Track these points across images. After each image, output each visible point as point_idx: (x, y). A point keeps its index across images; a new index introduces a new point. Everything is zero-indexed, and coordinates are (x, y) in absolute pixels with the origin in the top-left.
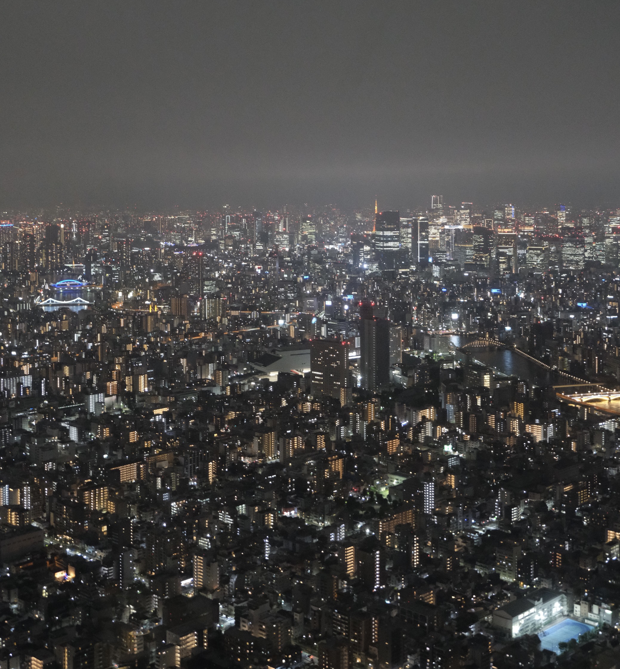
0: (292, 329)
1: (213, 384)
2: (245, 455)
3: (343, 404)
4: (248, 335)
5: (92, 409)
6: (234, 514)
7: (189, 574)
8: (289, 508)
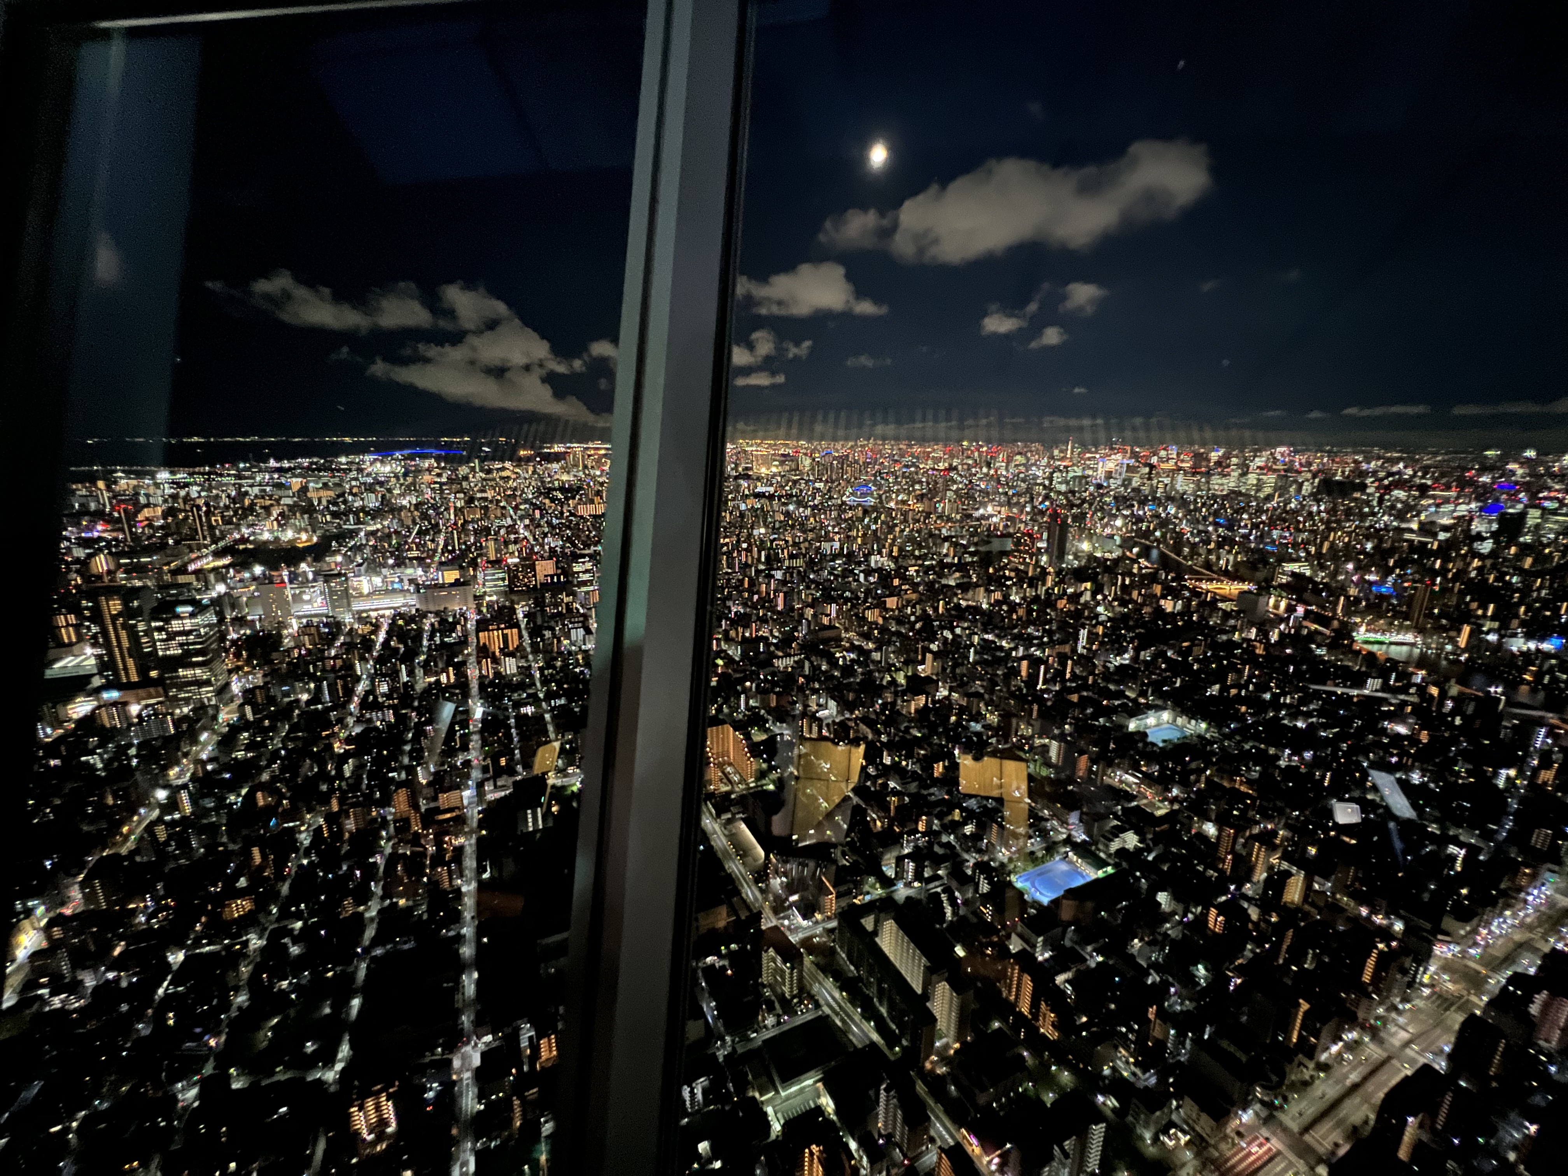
0: (1002, 524)
1: (946, 555)
2: (963, 599)
3: (1030, 574)
4: (971, 526)
5: (873, 565)
6: (953, 632)
7: (923, 662)
8: (987, 633)
